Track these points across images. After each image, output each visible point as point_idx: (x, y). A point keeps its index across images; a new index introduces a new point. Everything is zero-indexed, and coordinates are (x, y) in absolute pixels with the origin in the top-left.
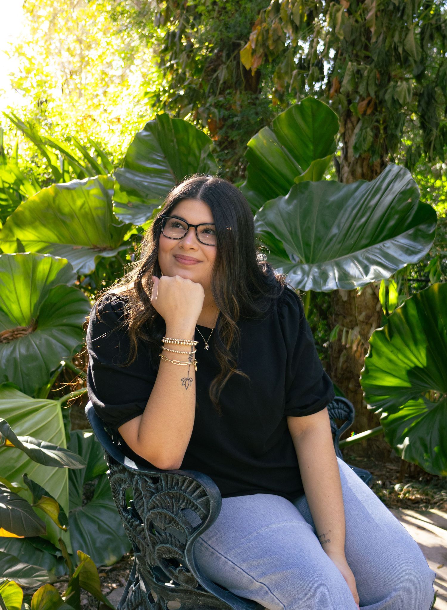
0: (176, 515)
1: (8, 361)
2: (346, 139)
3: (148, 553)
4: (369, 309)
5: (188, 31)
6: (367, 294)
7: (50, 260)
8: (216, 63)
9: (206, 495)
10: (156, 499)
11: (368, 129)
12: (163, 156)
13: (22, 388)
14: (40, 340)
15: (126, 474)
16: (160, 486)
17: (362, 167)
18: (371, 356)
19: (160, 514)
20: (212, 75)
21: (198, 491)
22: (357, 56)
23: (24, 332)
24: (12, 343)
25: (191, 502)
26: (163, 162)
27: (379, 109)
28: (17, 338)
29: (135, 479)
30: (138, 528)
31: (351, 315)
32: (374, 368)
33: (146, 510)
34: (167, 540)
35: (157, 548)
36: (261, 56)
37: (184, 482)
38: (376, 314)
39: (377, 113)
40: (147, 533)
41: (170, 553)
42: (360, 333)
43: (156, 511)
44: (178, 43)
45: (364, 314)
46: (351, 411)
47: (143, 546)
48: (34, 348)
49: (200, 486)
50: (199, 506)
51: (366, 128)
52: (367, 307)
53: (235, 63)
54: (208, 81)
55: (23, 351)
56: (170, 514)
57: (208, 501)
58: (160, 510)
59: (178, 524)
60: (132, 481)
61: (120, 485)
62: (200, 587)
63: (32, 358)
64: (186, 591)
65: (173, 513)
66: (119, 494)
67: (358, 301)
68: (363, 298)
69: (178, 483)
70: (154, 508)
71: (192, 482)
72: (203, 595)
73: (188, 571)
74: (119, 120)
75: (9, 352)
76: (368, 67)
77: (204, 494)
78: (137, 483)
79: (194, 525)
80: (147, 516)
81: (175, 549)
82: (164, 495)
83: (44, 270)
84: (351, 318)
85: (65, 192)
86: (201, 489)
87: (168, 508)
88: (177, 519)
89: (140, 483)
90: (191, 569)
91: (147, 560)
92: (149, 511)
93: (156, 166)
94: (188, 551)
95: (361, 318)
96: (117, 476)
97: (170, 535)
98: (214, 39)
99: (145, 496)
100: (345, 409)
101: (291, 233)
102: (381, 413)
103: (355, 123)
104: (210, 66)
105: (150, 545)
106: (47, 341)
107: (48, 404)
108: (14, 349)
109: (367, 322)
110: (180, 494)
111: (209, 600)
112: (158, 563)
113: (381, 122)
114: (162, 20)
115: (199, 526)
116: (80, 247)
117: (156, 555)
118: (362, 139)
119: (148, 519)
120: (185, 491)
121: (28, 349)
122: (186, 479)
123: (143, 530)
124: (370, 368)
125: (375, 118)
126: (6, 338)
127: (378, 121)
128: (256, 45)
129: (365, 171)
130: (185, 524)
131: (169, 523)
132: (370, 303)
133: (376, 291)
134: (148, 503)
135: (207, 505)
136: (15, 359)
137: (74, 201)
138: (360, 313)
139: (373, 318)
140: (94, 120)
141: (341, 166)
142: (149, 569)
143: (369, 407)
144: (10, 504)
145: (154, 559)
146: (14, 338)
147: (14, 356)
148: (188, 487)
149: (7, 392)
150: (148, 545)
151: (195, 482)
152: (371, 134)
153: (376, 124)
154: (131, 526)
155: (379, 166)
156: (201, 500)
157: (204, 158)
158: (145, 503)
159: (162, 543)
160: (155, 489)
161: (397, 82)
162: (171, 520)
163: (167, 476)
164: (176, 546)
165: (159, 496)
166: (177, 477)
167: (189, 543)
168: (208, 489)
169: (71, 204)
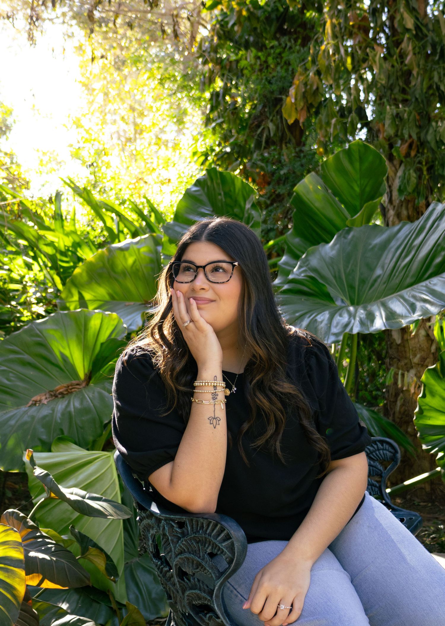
0: (203, 559)
1: (63, 414)
2: (390, 183)
3: (178, 599)
4: (424, 351)
5: (233, 91)
6: (421, 335)
7: (101, 315)
8: (260, 119)
9: (230, 538)
10: (182, 544)
11: (411, 171)
12: (211, 209)
13: (77, 440)
14: (93, 393)
15: (153, 519)
16: (186, 531)
17: (407, 209)
18: (424, 396)
19: (188, 559)
20: (257, 131)
21: (222, 535)
22: (395, 99)
23: (78, 387)
24: (66, 397)
25: (216, 545)
26: (211, 215)
27: (421, 151)
28: (72, 393)
29: (161, 525)
30: (168, 574)
31: (406, 358)
32: (427, 407)
33: (173, 556)
34: (196, 585)
35: (186, 594)
37: (208, 526)
38: (431, 356)
39: (419, 155)
40: (176, 579)
41: (200, 599)
42: (416, 375)
43: (183, 556)
44: (222, 102)
45: (418, 356)
46: (396, 452)
47: (173, 593)
48: (87, 401)
49: (224, 530)
50: (225, 550)
51: (409, 170)
52: (421, 349)
53: (278, 117)
54: (253, 137)
55: (77, 404)
56: (197, 558)
57: (233, 544)
58: (187, 555)
59: (205, 569)
60: (159, 526)
61: (149, 531)
63: (85, 411)
65: (199, 557)
66: (148, 540)
67: (412, 343)
68: (416, 340)
69: (202, 527)
70: (181, 553)
71: (215, 526)
73: (218, 617)
74: (169, 180)
75: (64, 406)
76: (407, 109)
77: (228, 537)
78: (164, 528)
79: (221, 570)
80: (174, 562)
81: (203, 594)
82: (190, 539)
83: (95, 325)
84: (406, 361)
85: (118, 252)
86: (225, 532)
87: (194, 553)
88: (204, 564)
89: (166, 528)
90: (220, 616)
91: (179, 607)
92: (176, 556)
94: (216, 596)
95: (416, 360)
96: (145, 522)
97: (199, 581)
98: (257, 95)
99: (172, 540)
100: (390, 449)
101: (335, 277)
102: (436, 454)
103: (398, 166)
104: (253, 123)
105: (180, 591)
106: (100, 394)
107: (102, 456)
108: (69, 403)
109: (423, 364)
110: (206, 538)
112: (188, 611)
113: (424, 163)
114: (207, 81)
115: (226, 570)
116: (132, 303)
117: (186, 601)
118: (406, 181)
119: (176, 565)
120: (210, 535)
121: (81, 403)
122: (210, 522)
123: (172, 576)
124: (423, 408)
125: (417, 160)
126: (61, 393)
127: (420, 162)
128: (296, 99)
129: (410, 213)
130: (212, 568)
131: (197, 568)
132: (425, 345)
133: (430, 333)
134: (175, 548)
135: (232, 548)
136: (70, 413)
137: (125, 259)
138: (415, 355)
139: (428, 360)
140: (146, 182)
141: (386, 210)
142: (181, 616)
143: (424, 447)
144: (54, 556)
145: (184, 606)
146: (69, 392)
147: (68, 409)
148: (213, 530)
149: (62, 446)
150: (178, 592)
151: (219, 526)
152: (414, 175)
153: (419, 165)
154: (161, 572)
155: (424, 207)
156: (226, 543)
157: (248, 209)
158: (173, 549)
159: (191, 589)
160: (180, 533)
161: (437, 122)
162: (199, 565)
163: (192, 520)
164: (204, 592)
165: (185, 541)
166: (202, 520)
167: (216, 588)
168: (232, 532)
169: (124, 263)
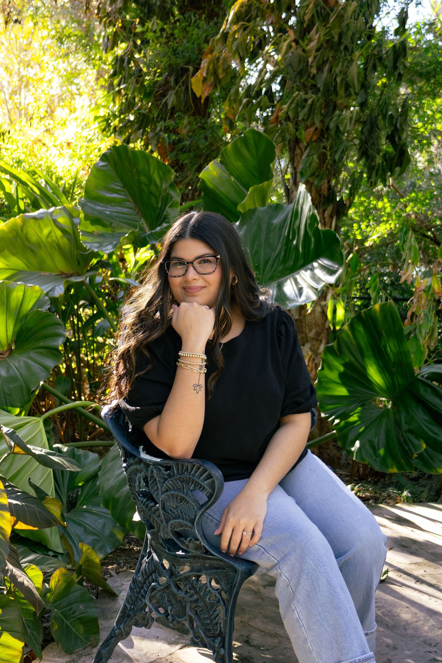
0: (187, 495)
2: (295, 165)
3: (161, 528)
4: (319, 326)
5: (137, 56)
6: (317, 312)
7: (23, 287)
8: (165, 88)
9: (212, 477)
10: (169, 483)
11: (315, 156)
12: (122, 185)
14: (19, 362)
15: (142, 465)
16: (172, 473)
18: (323, 369)
19: (173, 495)
20: (161, 100)
21: (204, 475)
22: (304, 85)
23: (1, 356)
25: (199, 484)
26: (122, 191)
27: (326, 136)
29: (150, 469)
30: (153, 509)
31: (302, 332)
32: (326, 379)
33: (160, 493)
34: (179, 516)
35: (170, 523)
36: (211, 84)
37: (192, 468)
38: (325, 331)
39: (324, 140)
40: (161, 512)
41: (181, 526)
42: (311, 349)
43: (169, 493)
44: (127, 68)
45: (314, 331)
47: (157, 523)
48: (13, 370)
49: (206, 471)
50: (206, 487)
51: (313, 155)
52: (316, 325)
53: (184, 88)
54: (158, 106)
55: (4, 373)
56: (181, 494)
57: (213, 482)
58: (173, 492)
59: (188, 502)
60: (147, 470)
61: (136, 475)
62: (207, 552)
63: (13, 379)
64: (194, 557)
65: (184, 493)
66: (135, 482)
67: (308, 319)
68: (313, 316)
69: (188, 470)
70: (167, 491)
71: (200, 468)
72: (210, 559)
73: (197, 540)
74: (69, 144)
76: (314, 96)
77: (210, 476)
78: (152, 471)
79: (201, 503)
80: (161, 497)
81: (186, 522)
82: (176, 480)
83: (17, 297)
84: (302, 335)
85: (32, 221)
86: (207, 473)
87: (179, 490)
88: (187, 498)
89: (155, 471)
90: (200, 538)
91: (161, 534)
92: (163, 493)
93: (115, 195)
94: (197, 523)
95: (311, 335)
96: (133, 467)
97: (181, 512)
98: (162, 64)
99: (159, 481)
102: (333, 421)
103: (303, 149)
104: (159, 91)
105: (164, 521)
106: (26, 363)
107: (32, 421)
109: (317, 339)
110: (189, 478)
111: (214, 562)
112: (171, 536)
113: (328, 149)
114: (110, 44)
115: (206, 503)
116: (48, 274)
117: (169, 529)
118: (308, 164)
119: (162, 501)
120: (194, 475)
121: (8, 371)
122: (194, 465)
123: (158, 509)
124: (322, 380)
125: (322, 145)
127: (325, 148)
128: (207, 73)
130: (194, 502)
131: (181, 502)
132: (320, 321)
133: (325, 309)
134: (162, 487)
135: (212, 486)
137: (41, 230)
138: (311, 330)
139: (322, 335)
140: (44, 144)
141: (291, 191)
142: (161, 542)
143: (323, 415)
144: (23, 502)
145: (167, 533)
148: (196, 472)
150: (162, 522)
151: (202, 468)
152: (317, 161)
153: (323, 150)
154: (147, 507)
155: (326, 190)
156: (207, 481)
157: (166, 188)
158: (160, 488)
159: (174, 519)
160: (167, 475)
161: (342, 111)
162: (182, 499)
163: (178, 464)
164: (186, 520)
165: (172, 481)
166: (187, 464)
167: (198, 517)
168: (213, 472)
169: (39, 233)
